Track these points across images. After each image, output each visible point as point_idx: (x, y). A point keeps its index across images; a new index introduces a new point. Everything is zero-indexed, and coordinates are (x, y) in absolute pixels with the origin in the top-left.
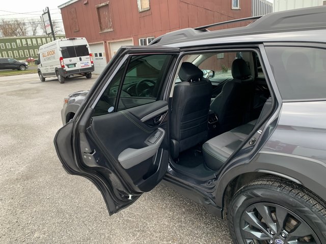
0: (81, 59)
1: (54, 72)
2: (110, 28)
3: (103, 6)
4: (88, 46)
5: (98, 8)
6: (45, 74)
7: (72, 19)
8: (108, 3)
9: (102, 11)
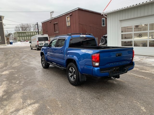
0: (45, 42)
1: (35, 46)
2: (58, 31)
3: (56, 23)
4: (48, 37)
5: (54, 24)
6: (32, 47)
7: (45, 27)
8: (57, 22)
9: (55, 25)
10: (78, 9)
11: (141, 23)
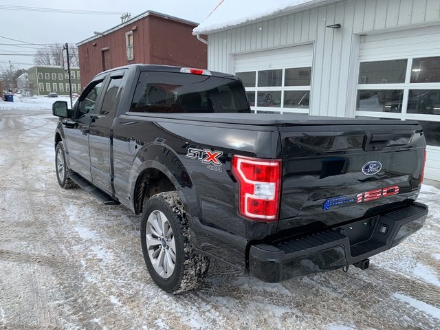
3: (106, 50)
5: (103, 52)
7: (85, 58)
8: (109, 48)
9: (105, 54)
10: (147, 14)
11: (270, 65)
